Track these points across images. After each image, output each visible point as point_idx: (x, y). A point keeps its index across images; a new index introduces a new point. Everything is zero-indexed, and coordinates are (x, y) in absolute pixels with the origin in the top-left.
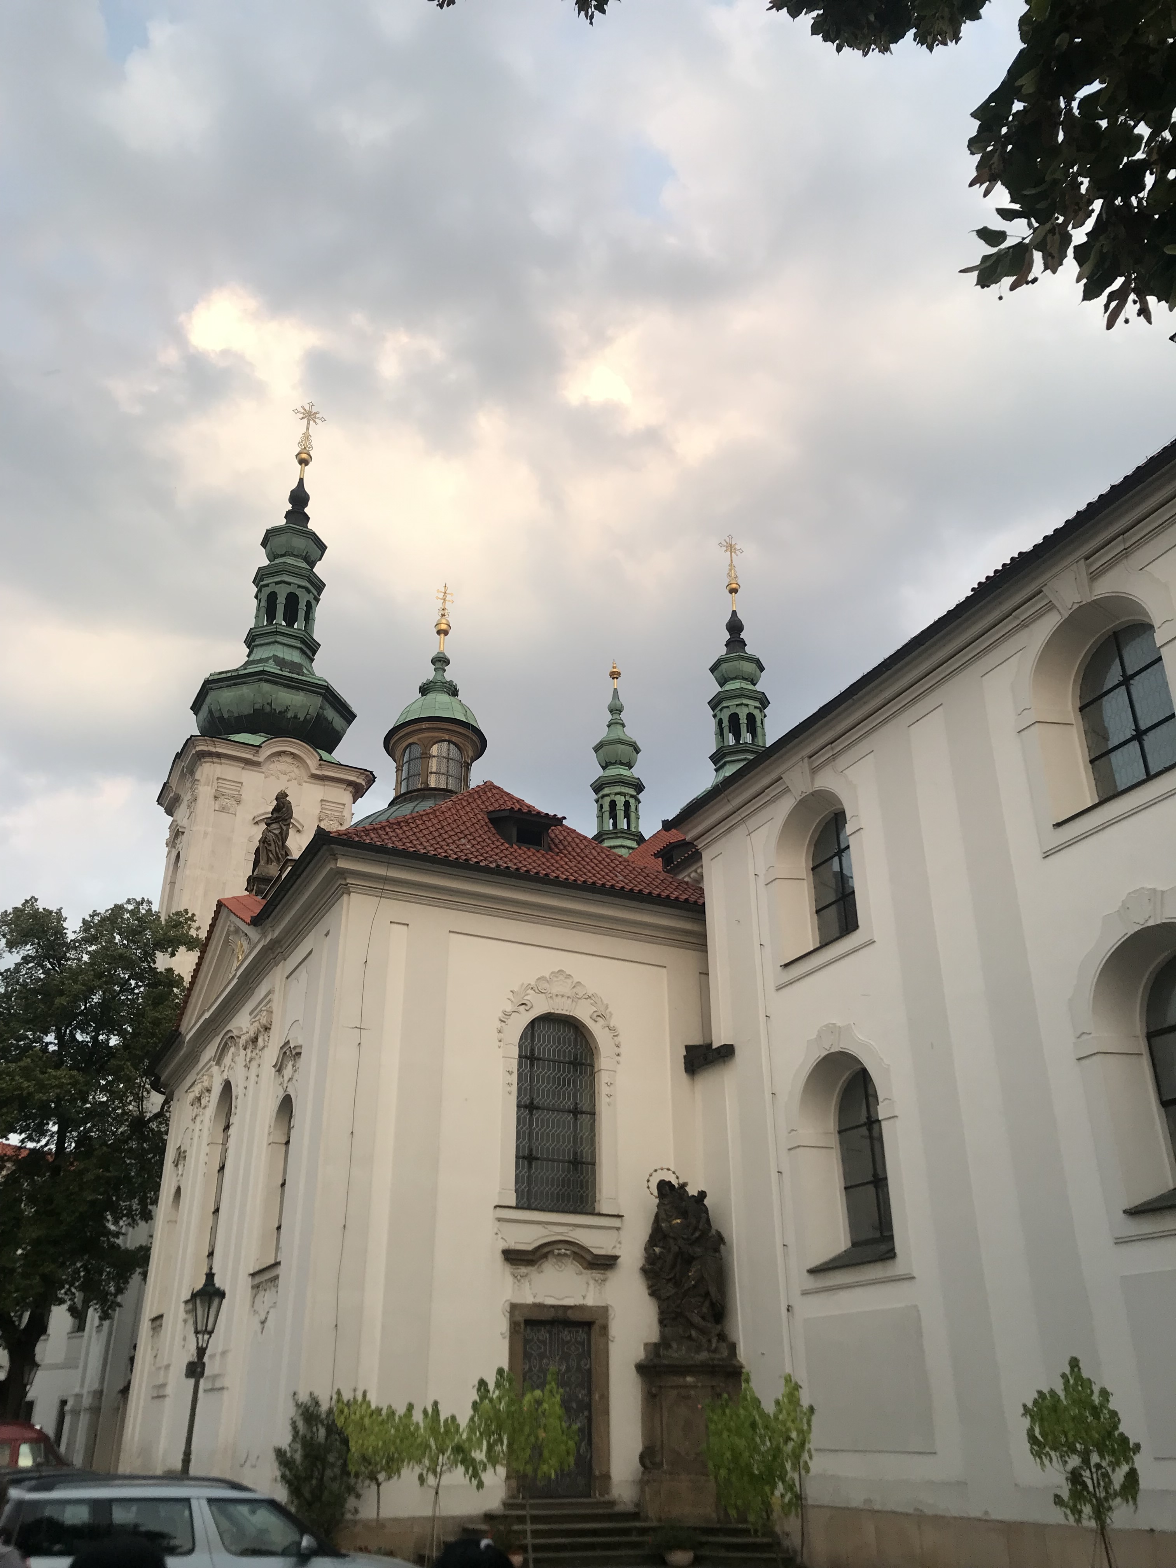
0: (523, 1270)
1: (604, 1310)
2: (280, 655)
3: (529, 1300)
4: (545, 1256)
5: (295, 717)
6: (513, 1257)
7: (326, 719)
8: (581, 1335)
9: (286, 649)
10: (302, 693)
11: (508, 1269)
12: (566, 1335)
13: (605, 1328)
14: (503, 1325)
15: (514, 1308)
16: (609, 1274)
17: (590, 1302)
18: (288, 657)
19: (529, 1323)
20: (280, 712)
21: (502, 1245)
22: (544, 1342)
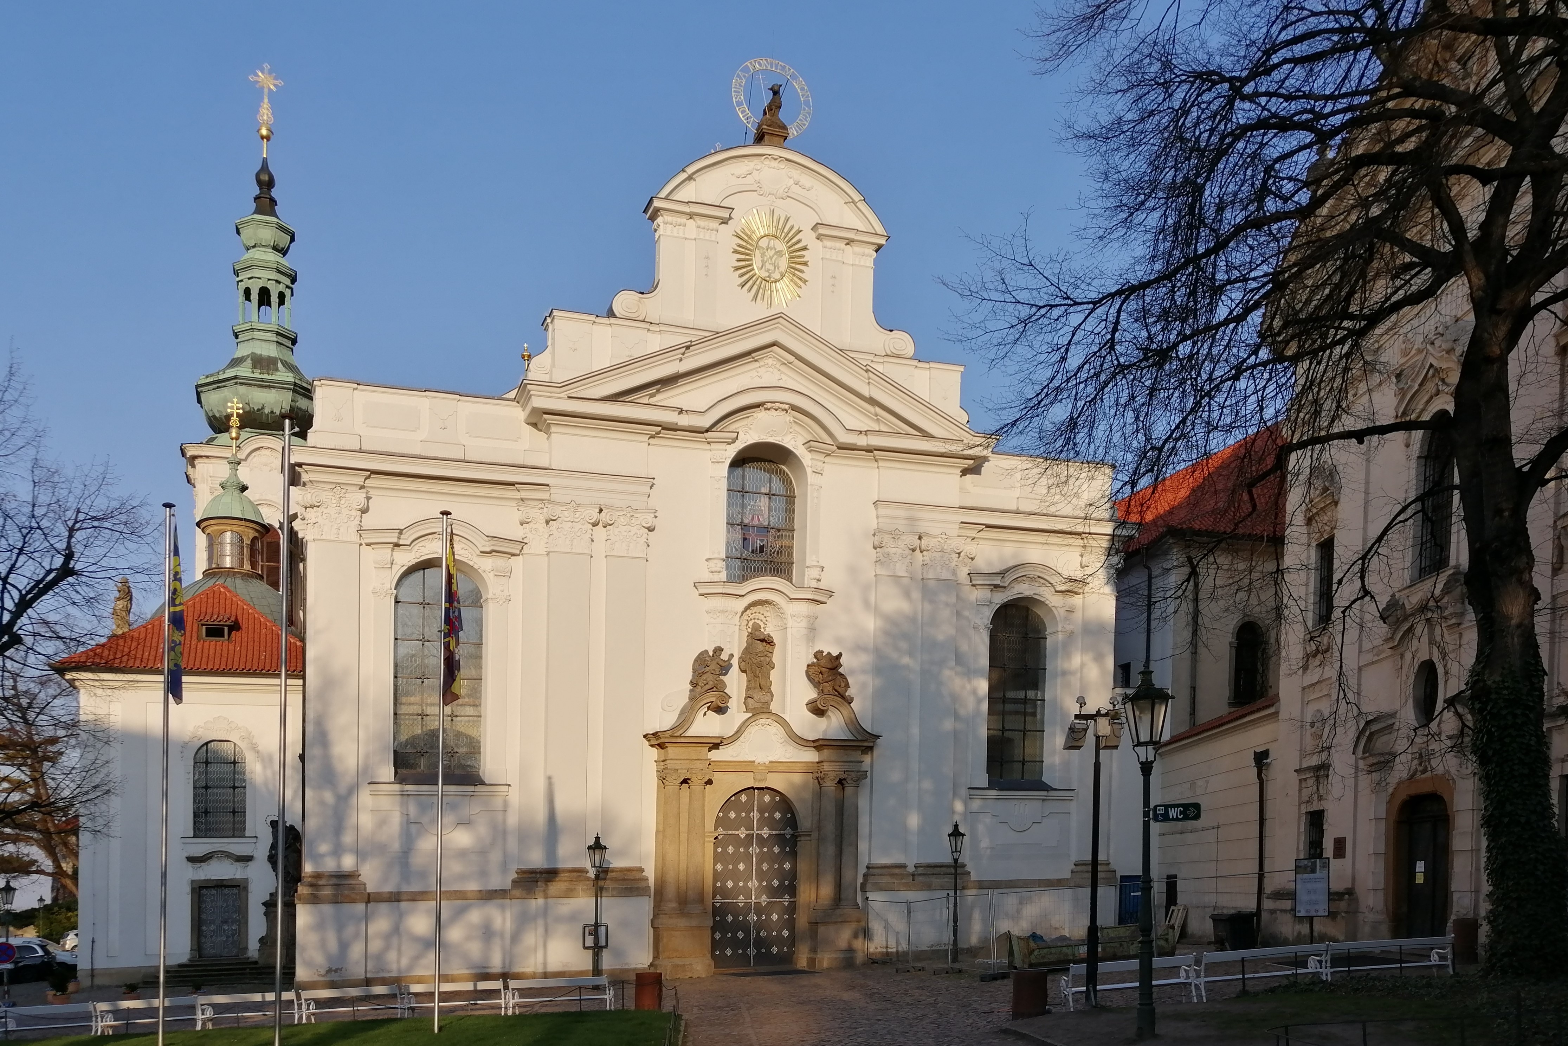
0: (198, 865)
1: (246, 881)
2: (258, 351)
3: (203, 878)
4: (211, 858)
5: (272, 412)
6: (191, 859)
7: (300, 409)
8: (235, 891)
9: (264, 344)
10: (273, 390)
11: (190, 864)
12: (226, 891)
13: (246, 888)
14: (188, 889)
15: (193, 881)
16: (249, 863)
17: (238, 876)
18: (265, 353)
19: (201, 888)
20: (258, 410)
21: (187, 855)
22: (214, 895)
